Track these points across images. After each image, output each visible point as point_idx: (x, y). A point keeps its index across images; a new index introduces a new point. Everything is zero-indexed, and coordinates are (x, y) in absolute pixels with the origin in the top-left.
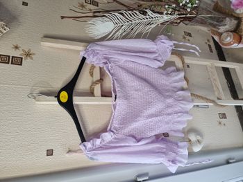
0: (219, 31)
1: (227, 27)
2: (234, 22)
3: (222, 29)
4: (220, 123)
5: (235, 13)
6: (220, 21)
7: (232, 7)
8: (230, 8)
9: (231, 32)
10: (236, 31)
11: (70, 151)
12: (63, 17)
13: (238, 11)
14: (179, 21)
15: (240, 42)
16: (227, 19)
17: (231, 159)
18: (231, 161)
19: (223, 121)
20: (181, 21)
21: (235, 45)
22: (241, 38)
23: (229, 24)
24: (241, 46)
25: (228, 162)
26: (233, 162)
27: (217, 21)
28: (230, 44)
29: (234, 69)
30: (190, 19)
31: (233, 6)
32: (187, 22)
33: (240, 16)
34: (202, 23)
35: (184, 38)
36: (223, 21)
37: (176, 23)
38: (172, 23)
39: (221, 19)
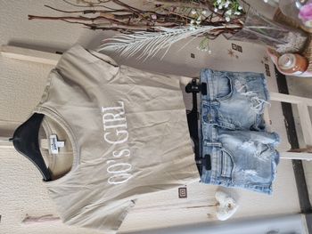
0: (278, 50)
1: (288, 45)
2: (301, 39)
3: (282, 48)
5: (303, 25)
6: (279, 36)
7: (300, 17)
8: (297, 18)
9: (295, 53)
10: (301, 53)
12: (31, 17)
13: (308, 24)
15: (305, 69)
16: (291, 34)
20: (220, 33)
21: (298, 73)
22: (307, 64)
23: (294, 40)
24: (306, 74)
27: (275, 37)
28: (290, 70)
31: (302, 15)
32: (229, 35)
34: (251, 38)
36: (283, 37)
37: (213, 35)
38: (206, 35)
39: (281, 33)
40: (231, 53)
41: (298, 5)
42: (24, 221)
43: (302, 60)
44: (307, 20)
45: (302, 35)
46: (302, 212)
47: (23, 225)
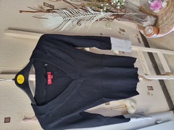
0: (143, 25)
1: (148, 22)
2: (153, 19)
3: (145, 24)
4: (149, 94)
8: (150, 9)
9: (152, 26)
10: (155, 25)
11: (25, 119)
13: (155, 12)
14: (113, 17)
15: (158, 33)
16: (148, 17)
17: (158, 120)
18: (158, 122)
19: (151, 92)
20: (115, 18)
21: (155, 36)
22: (159, 30)
23: (150, 20)
24: (159, 36)
25: (156, 124)
26: (160, 123)
27: (141, 18)
28: (151, 35)
29: (156, 53)
30: (121, 16)
31: (152, 7)
32: (119, 19)
33: (157, 15)
36: (145, 18)
37: (111, 19)
38: (108, 19)
39: (143, 17)
40: (120, 33)
41: (149, 2)
43: (156, 29)
44: (155, 9)
45: (154, 17)
46: (171, 110)
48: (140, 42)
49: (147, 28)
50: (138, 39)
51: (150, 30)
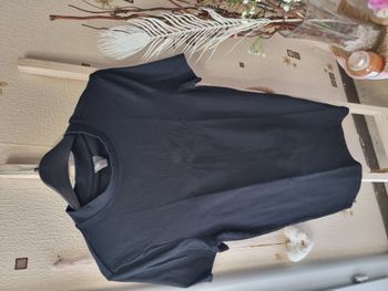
0: (346, 49)
1: (358, 41)
2: (373, 33)
3: (350, 46)
5: (376, 17)
6: (348, 31)
7: (370, 6)
8: (366, 7)
9: (368, 50)
10: (375, 49)
11: (60, 261)
13: (380, 15)
14: (273, 29)
15: (382, 69)
16: (360, 27)
17: (359, 275)
18: (359, 279)
20: (276, 30)
21: (373, 75)
22: (384, 63)
23: (364, 35)
24: (384, 76)
25: (354, 282)
26: (365, 281)
27: (342, 32)
28: (364, 72)
29: (373, 117)
30: (291, 26)
31: (373, 4)
32: (287, 32)
33: (385, 23)
34: (313, 34)
35: (287, 61)
36: (351, 31)
37: (267, 33)
38: (259, 33)
39: (348, 28)
42: (55, 264)
43: (377, 59)
44: (379, 9)
45: (375, 29)
47: (54, 269)
48: (334, 85)
49: (355, 55)
50: (332, 76)
51: (362, 62)
